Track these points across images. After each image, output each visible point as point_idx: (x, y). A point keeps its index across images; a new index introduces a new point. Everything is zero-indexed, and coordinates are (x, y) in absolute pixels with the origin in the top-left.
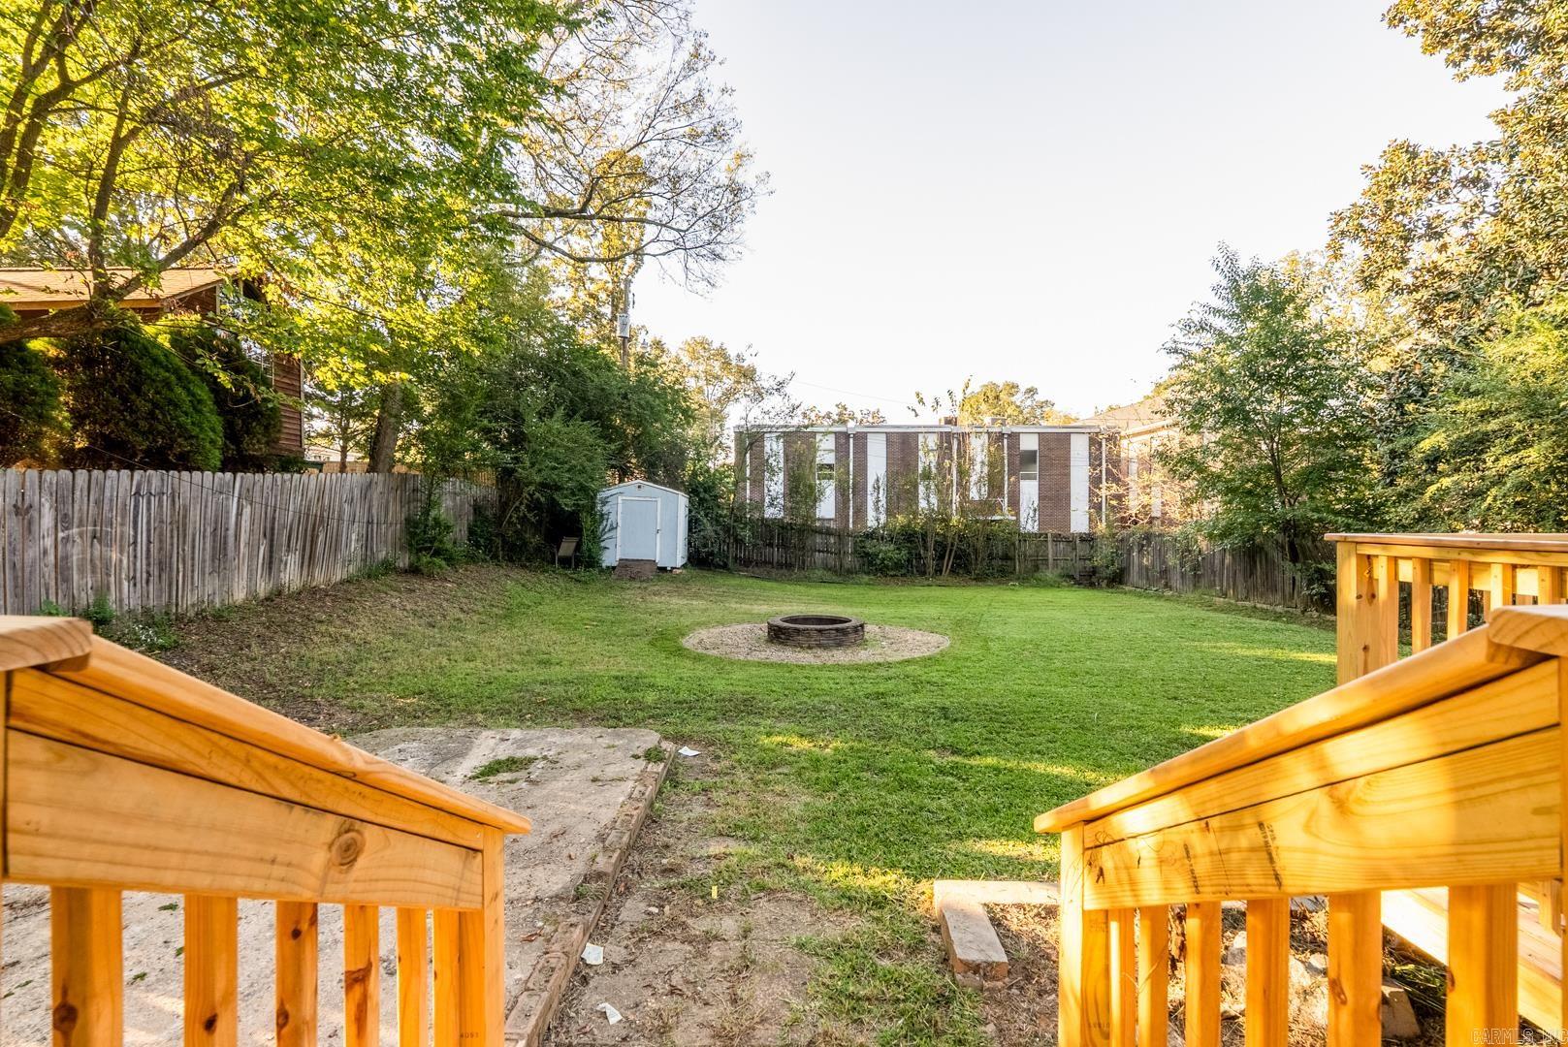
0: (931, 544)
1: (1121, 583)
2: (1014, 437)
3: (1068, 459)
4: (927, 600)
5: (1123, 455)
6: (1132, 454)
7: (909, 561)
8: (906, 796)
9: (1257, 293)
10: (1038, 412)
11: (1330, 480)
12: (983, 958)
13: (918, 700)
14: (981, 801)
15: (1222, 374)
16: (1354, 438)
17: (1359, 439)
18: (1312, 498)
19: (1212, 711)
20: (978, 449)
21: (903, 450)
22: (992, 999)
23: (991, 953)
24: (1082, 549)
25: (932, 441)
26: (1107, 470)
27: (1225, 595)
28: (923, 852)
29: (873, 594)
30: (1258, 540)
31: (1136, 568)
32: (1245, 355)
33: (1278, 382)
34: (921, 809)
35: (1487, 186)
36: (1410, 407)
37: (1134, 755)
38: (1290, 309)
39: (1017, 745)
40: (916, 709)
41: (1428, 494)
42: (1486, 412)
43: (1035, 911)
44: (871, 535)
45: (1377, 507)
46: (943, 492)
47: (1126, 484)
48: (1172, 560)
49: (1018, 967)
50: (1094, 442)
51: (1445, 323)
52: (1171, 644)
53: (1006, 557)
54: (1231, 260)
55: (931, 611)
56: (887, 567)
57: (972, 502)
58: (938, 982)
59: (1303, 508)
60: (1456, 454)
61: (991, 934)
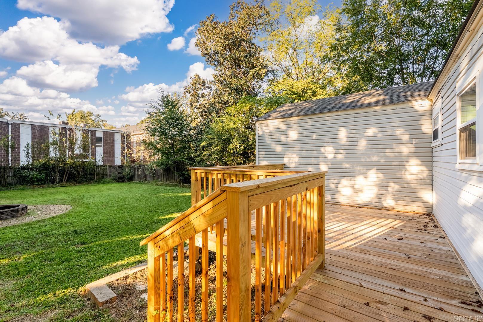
0: (57, 170)
1: (132, 180)
2: (93, 132)
3: (114, 141)
4: (57, 193)
5: (131, 141)
6: (134, 141)
7: (46, 178)
8: (66, 264)
9: (168, 101)
10: (101, 123)
11: (184, 151)
12: (108, 298)
13: (62, 230)
14: (98, 255)
15: (160, 122)
16: (189, 142)
17: (190, 141)
18: (181, 156)
19: (161, 213)
20: (79, 135)
21: (41, 132)
22: (113, 307)
23: (111, 296)
24: (119, 170)
25: (57, 131)
26: (127, 145)
27: (161, 181)
28: (78, 279)
29: (27, 193)
30: (169, 166)
31: (137, 175)
32: (166, 117)
33: (173, 125)
34: (74, 266)
35: (211, 89)
36: (199, 135)
37: (143, 229)
38: (176, 107)
39: (106, 235)
40: (63, 234)
41: (202, 155)
42: (212, 138)
43: (122, 279)
44: (24, 168)
45: (193, 158)
46: (62, 150)
47: (133, 150)
48: (147, 172)
49: (119, 296)
50: (123, 136)
51: (205, 117)
52: (149, 197)
53: (91, 174)
54: (162, 91)
55: (61, 197)
56: (34, 181)
57: (77, 154)
58: (93, 313)
59: (179, 158)
60: (207, 147)
61: (110, 291)
